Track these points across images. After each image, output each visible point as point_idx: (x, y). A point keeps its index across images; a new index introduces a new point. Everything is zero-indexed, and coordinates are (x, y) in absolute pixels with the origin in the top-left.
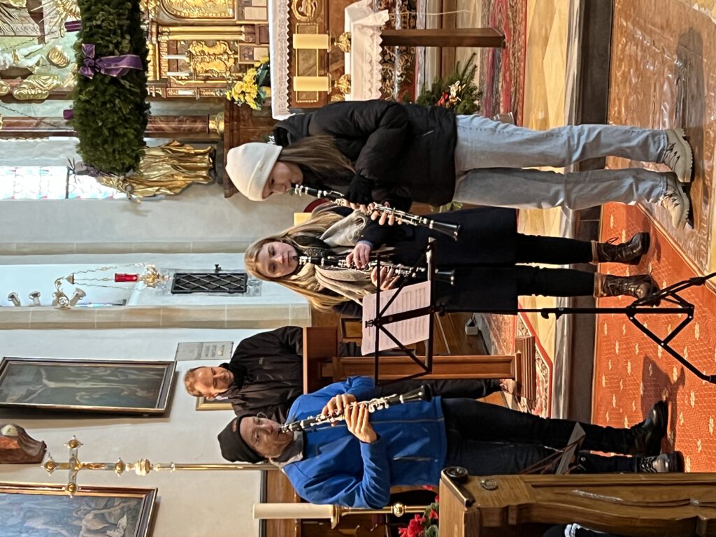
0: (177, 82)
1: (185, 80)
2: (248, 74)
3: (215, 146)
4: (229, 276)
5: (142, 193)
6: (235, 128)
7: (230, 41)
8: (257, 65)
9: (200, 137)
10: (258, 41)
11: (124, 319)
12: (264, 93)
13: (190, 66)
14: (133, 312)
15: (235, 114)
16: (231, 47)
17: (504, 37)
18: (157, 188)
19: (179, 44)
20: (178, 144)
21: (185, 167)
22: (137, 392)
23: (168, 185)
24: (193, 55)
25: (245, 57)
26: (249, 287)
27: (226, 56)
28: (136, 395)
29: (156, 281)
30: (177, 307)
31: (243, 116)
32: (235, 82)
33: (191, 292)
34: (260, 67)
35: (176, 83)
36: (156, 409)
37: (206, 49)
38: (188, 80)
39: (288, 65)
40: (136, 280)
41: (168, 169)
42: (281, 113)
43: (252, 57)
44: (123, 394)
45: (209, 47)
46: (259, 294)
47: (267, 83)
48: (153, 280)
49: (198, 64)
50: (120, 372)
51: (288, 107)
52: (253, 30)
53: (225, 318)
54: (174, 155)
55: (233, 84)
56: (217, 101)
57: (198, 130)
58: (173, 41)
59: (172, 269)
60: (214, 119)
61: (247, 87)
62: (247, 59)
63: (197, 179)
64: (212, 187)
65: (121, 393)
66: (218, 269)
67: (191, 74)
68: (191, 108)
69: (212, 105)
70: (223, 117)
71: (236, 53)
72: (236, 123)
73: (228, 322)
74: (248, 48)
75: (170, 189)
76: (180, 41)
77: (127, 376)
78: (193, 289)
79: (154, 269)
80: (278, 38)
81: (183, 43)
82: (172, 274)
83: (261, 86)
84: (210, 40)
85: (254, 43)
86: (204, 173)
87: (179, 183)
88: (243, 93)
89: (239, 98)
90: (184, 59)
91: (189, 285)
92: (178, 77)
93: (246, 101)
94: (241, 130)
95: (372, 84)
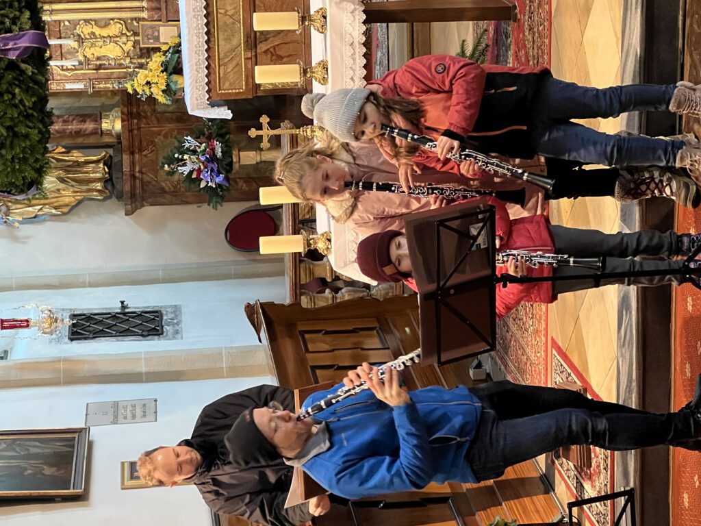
0: (61, 72)
1: (71, 69)
2: (154, 59)
3: (111, 151)
4: (139, 316)
5: (21, 214)
6: (136, 127)
7: (127, 19)
8: (164, 48)
9: (92, 140)
10: (164, 19)
11: (14, 376)
12: (176, 83)
13: (78, 52)
14: (23, 366)
15: (135, 110)
16: (128, 26)
17: (515, 7)
18: (39, 207)
19: (62, 24)
20: (64, 150)
21: (74, 180)
22: (43, 469)
23: (52, 203)
24: (82, 39)
25: (149, 39)
26: (166, 328)
27: (124, 39)
28: (44, 475)
29: (53, 328)
30: (81, 358)
31: (145, 113)
32: (137, 70)
33: (94, 338)
34: (168, 51)
35: (60, 75)
36: (71, 491)
37: (97, 31)
38: (76, 70)
39: (206, 47)
40: (28, 326)
41: (52, 182)
42: (198, 107)
43: (157, 39)
44: (26, 473)
45: (100, 27)
46: (179, 336)
47: (178, 70)
48: (51, 324)
49: (87, 49)
50: (19, 445)
51: (208, 100)
52: (158, 5)
53: (143, 368)
54: (60, 164)
55: (134, 74)
56: (109, 94)
57: (87, 132)
58: (55, 21)
59: (66, 310)
60: (107, 117)
61: (153, 76)
62: (152, 41)
63: (90, 194)
64: (108, 202)
65: (23, 472)
66: (124, 306)
67: (81, 63)
68: (77, 104)
69: (103, 100)
70: (120, 114)
71: (136, 34)
72: (135, 121)
73: (147, 373)
74: (153, 27)
75: (55, 208)
76: (64, 21)
77: (28, 450)
78: (94, 334)
79: (50, 311)
80: (192, 13)
81: (67, 23)
82: (67, 315)
83: (170, 74)
84: (101, 19)
85: (160, 21)
86: (99, 186)
87: (67, 200)
88: (148, 83)
89: (143, 91)
90: (70, 43)
91: (91, 329)
92: (62, 66)
93: (152, 93)
94: (142, 129)
95: (354, 71)
